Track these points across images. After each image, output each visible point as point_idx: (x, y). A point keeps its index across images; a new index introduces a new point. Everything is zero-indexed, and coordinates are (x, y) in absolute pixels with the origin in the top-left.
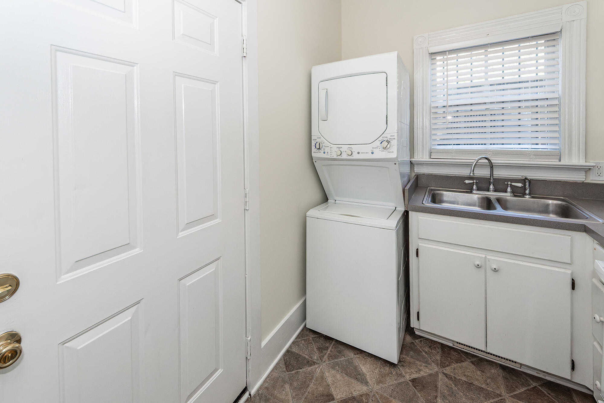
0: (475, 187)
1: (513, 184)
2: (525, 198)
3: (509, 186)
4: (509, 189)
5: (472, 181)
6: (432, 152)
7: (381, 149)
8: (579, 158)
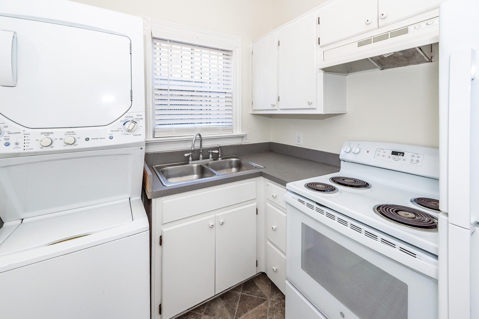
0: (190, 158)
1: (213, 151)
2: (218, 160)
3: (211, 153)
4: (211, 156)
5: (189, 154)
6: (155, 132)
7: (124, 131)
8: (240, 130)
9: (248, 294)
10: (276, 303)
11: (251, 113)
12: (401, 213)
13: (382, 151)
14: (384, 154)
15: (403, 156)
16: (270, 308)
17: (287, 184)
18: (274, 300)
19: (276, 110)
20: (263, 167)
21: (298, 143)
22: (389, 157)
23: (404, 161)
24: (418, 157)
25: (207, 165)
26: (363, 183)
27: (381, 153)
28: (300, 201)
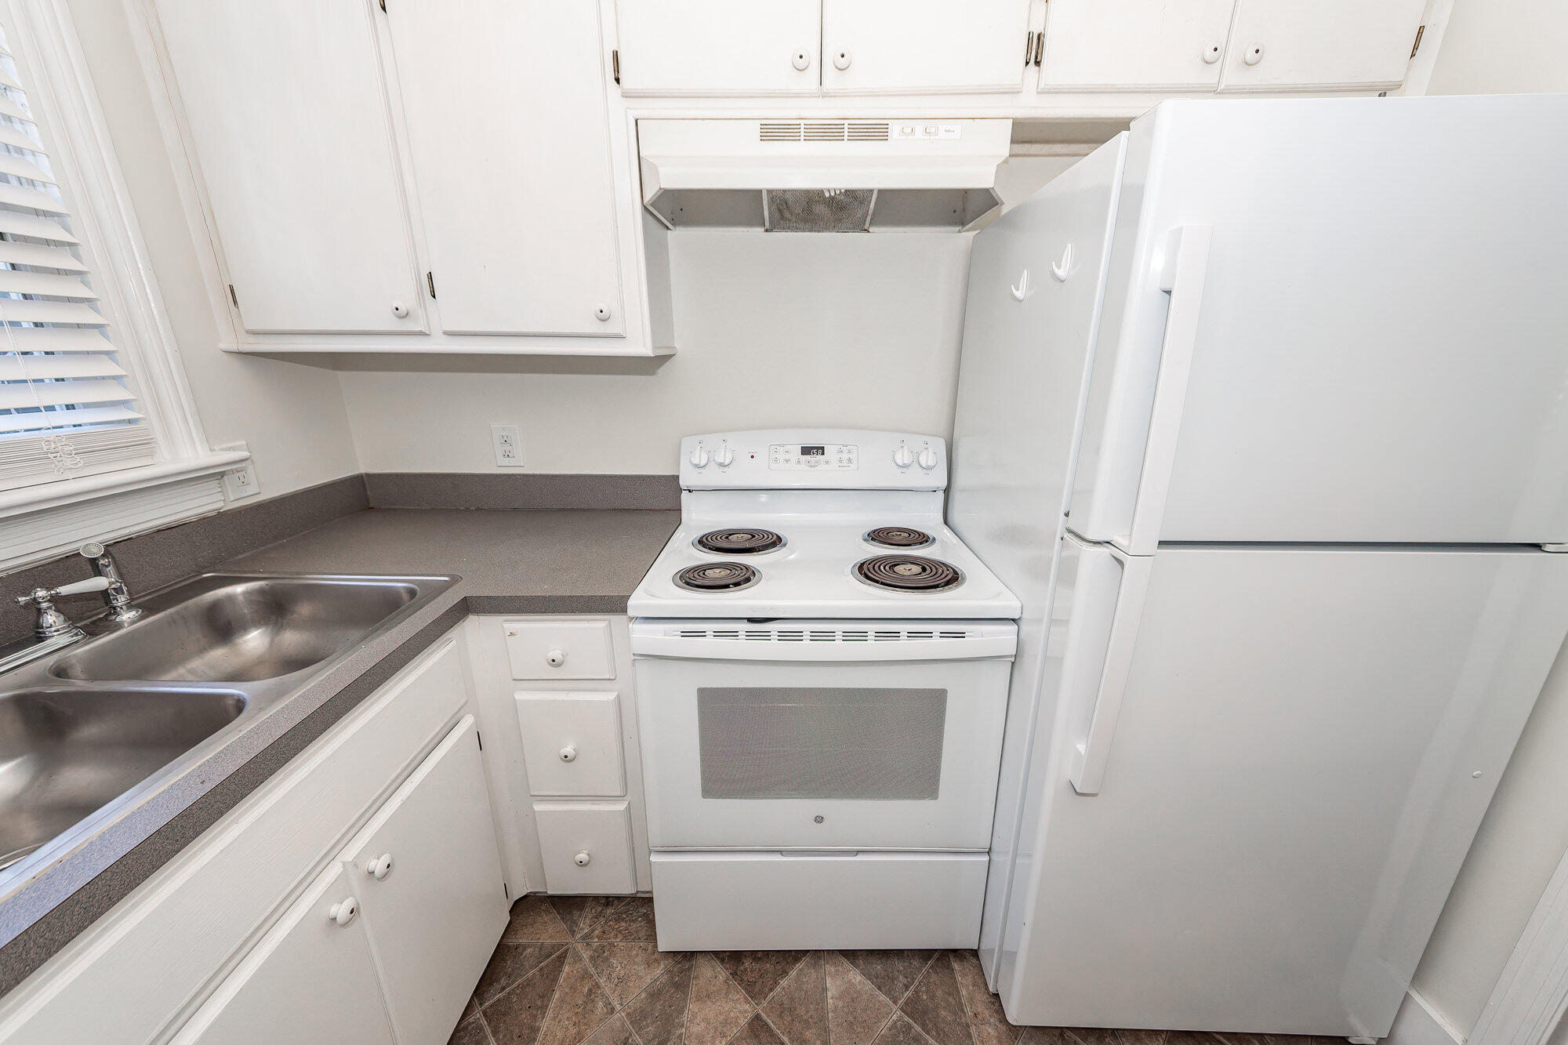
1: (65, 590)
2: (119, 626)
3: (45, 604)
4: (51, 619)
8: (193, 439)
9: (503, 988)
10: (596, 932)
11: (234, 348)
12: (899, 569)
13: (781, 449)
14: (787, 457)
15: (823, 454)
16: (592, 958)
17: (630, 602)
18: (586, 931)
19: (422, 334)
20: (447, 579)
21: (506, 462)
22: (799, 462)
23: (827, 465)
24: (849, 452)
25: (61, 672)
26: (771, 536)
27: (781, 456)
28: (686, 634)
